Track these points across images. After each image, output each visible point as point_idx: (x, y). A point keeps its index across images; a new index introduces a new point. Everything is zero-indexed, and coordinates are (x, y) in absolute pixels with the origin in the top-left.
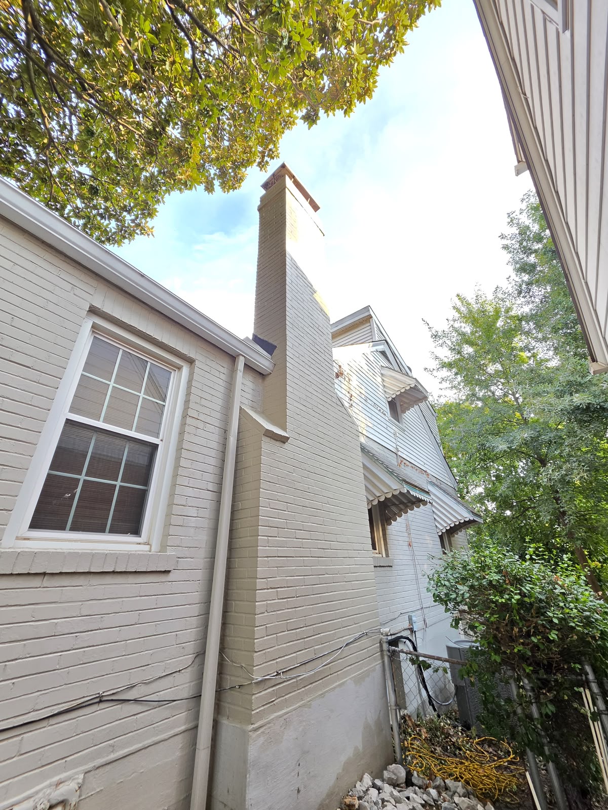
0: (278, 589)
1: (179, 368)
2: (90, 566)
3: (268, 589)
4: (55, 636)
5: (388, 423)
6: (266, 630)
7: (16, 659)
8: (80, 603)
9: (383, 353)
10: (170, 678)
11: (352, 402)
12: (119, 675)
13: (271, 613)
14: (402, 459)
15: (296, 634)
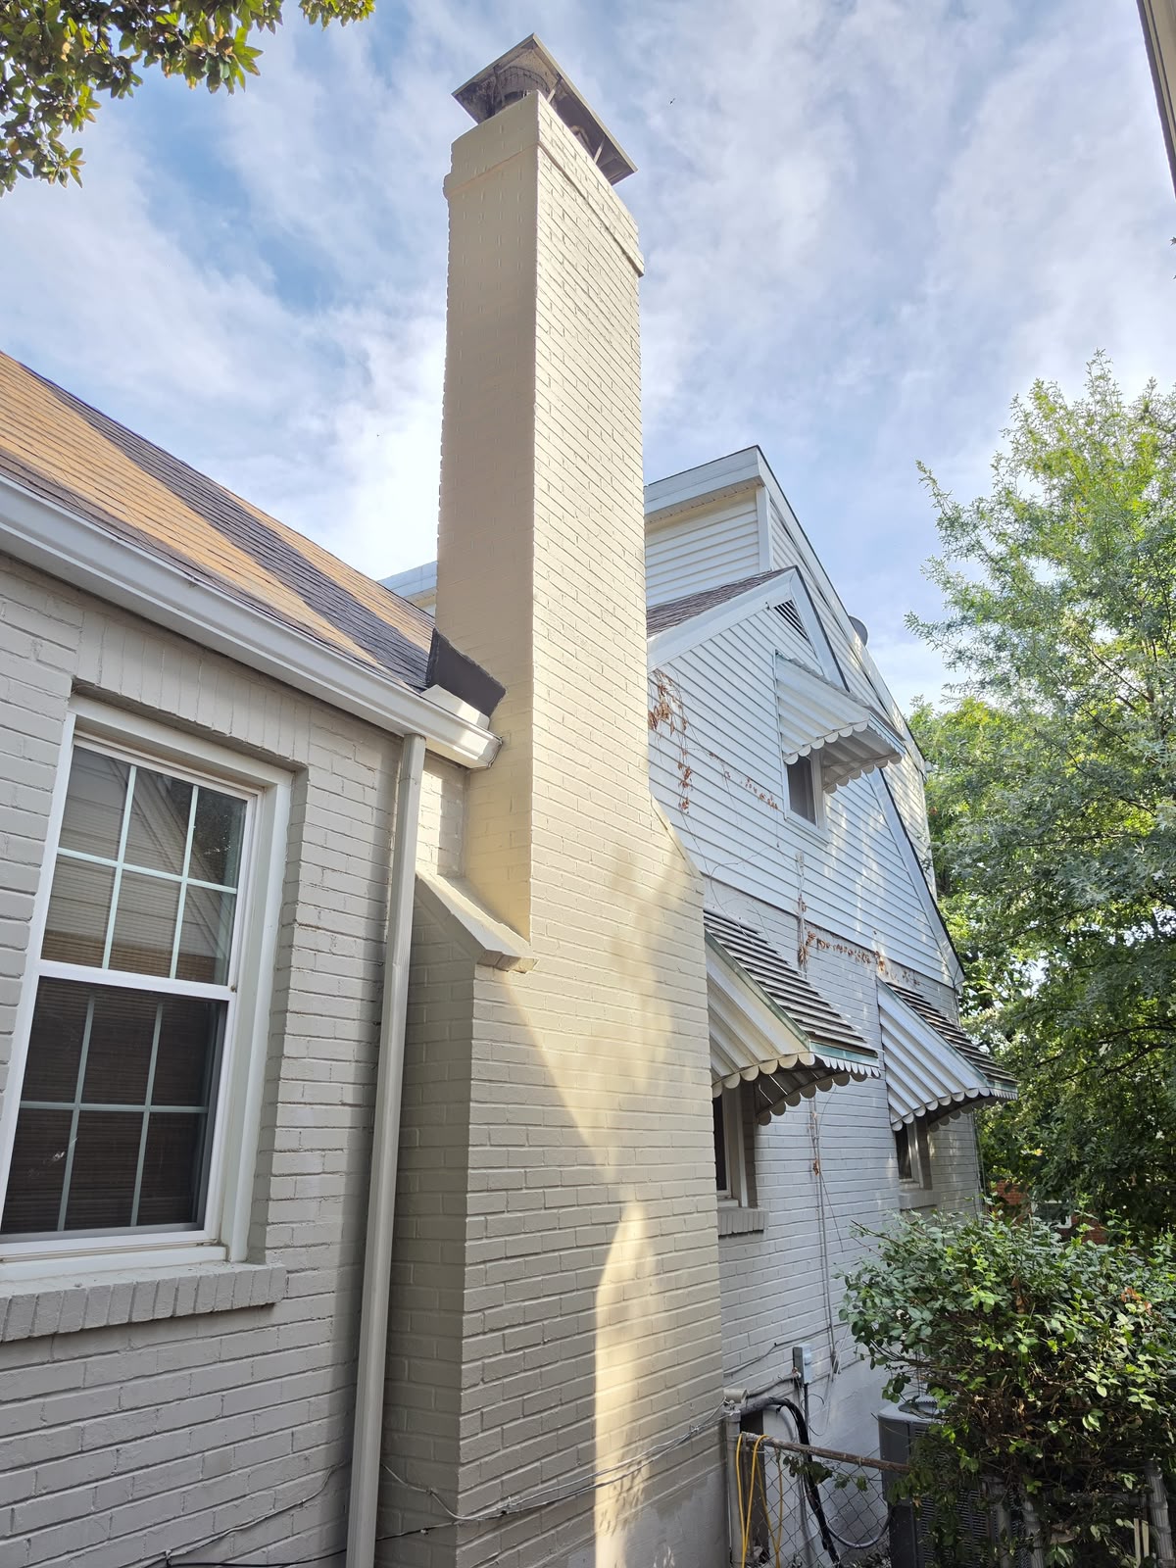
0: (506, 1332)
1: (265, 788)
2: (131, 1311)
3: (484, 1333)
4: (82, 1452)
5: (782, 832)
6: (482, 1421)
7: (27, 1499)
8: (118, 1386)
9: (787, 610)
10: (285, 1519)
11: (688, 793)
12: (195, 1518)
13: (491, 1384)
14: (813, 931)
15: (542, 1422)
